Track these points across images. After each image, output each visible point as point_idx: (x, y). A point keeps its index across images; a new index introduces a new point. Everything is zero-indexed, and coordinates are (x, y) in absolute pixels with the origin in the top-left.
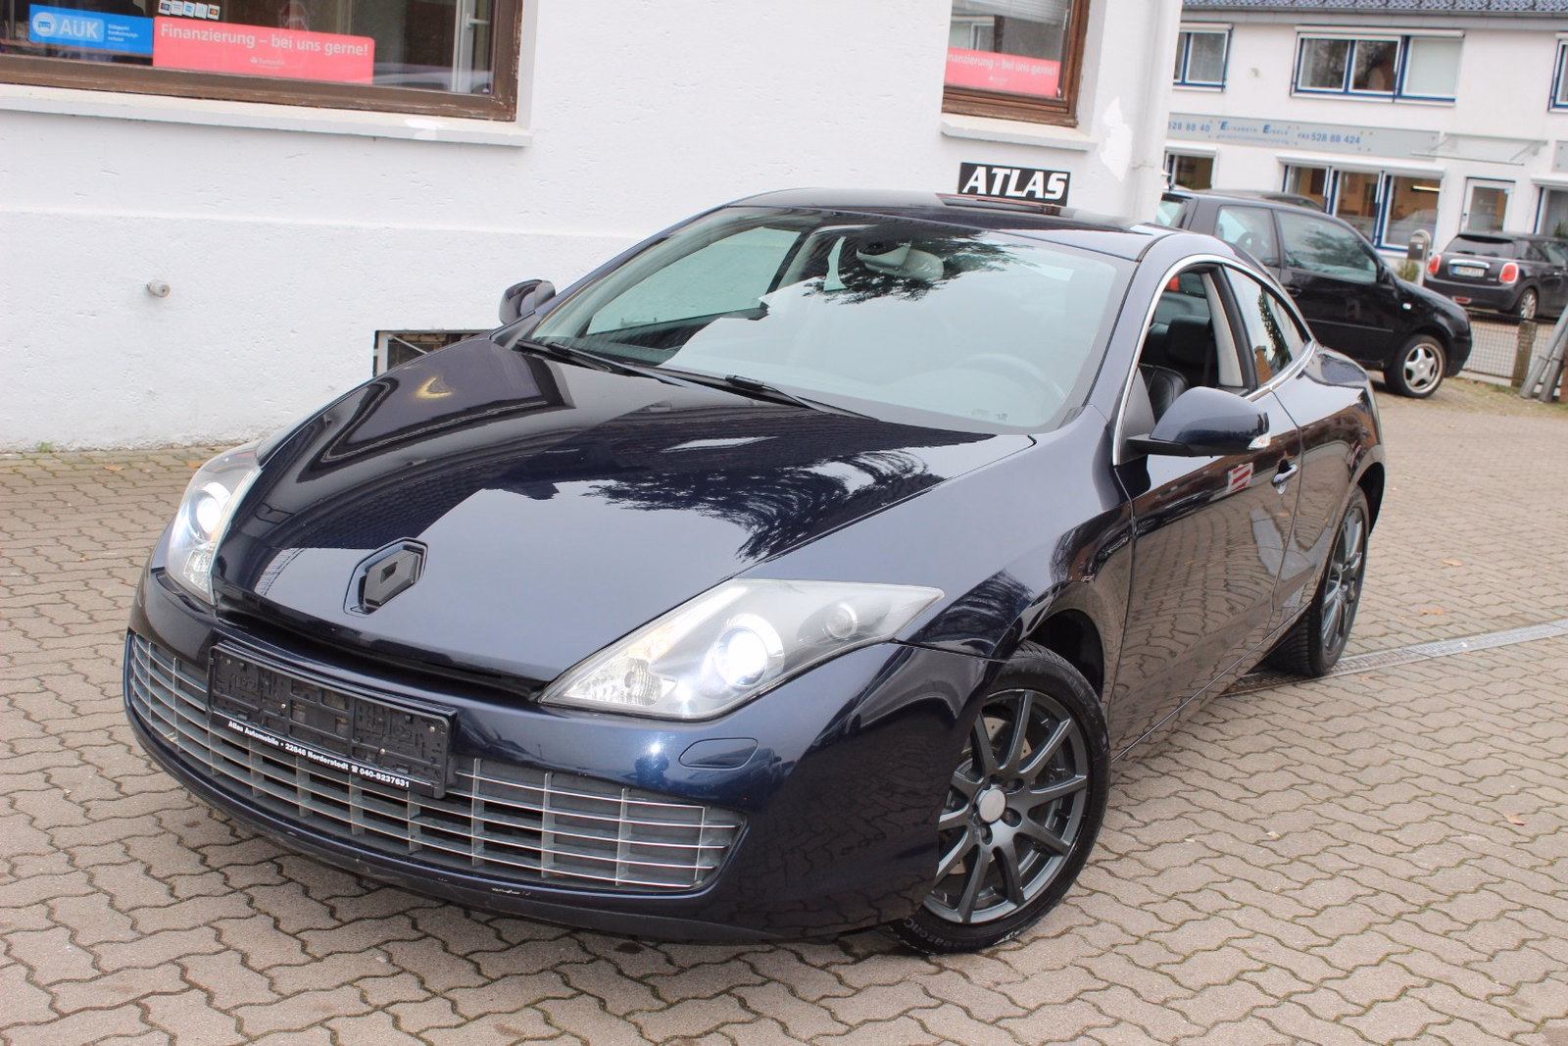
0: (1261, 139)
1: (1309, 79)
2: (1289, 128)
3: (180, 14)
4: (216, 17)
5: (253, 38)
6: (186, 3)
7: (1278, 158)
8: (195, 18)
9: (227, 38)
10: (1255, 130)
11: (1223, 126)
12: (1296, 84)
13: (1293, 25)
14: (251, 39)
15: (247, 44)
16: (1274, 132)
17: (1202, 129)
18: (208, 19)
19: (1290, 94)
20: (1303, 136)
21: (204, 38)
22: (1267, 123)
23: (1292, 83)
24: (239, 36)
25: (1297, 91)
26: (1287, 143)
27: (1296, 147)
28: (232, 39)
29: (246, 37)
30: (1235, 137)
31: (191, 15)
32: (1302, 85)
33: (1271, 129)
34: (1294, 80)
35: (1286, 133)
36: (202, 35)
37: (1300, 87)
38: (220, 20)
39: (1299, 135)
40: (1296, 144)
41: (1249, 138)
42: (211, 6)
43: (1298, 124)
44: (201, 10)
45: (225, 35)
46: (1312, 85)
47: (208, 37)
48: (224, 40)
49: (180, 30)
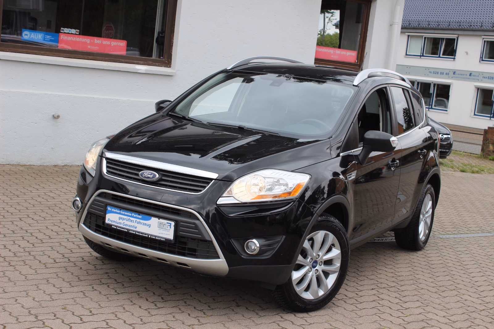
0: (468, 78)
1: (487, 56)
2: (479, 74)
3: (67, 32)
4: (78, 33)
5: (89, 40)
6: (69, 29)
7: (475, 85)
8: (72, 34)
9: (81, 40)
10: (466, 75)
11: (454, 73)
12: (482, 58)
13: (481, 36)
14: (88, 41)
15: (87, 42)
16: (473, 76)
17: (446, 74)
18: (75, 34)
19: (480, 61)
20: (485, 78)
21: (74, 40)
22: (471, 72)
23: (481, 57)
24: (85, 39)
25: (482, 60)
26: (478, 80)
27: (482, 81)
28: (83, 40)
29: (87, 40)
30: (459, 78)
31: (70, 33)
32: (484, 58)
33: (472, 74)
34: (481, 56)
35: (478, 76)
36: (73, 39)
37: (483, 59)
38: (79, 34)
39: (483, 77)
40: (482, 80)
41: (464, 78)
42: (77, 30)
43: (483, 73)
44: (73, 31)
45: (80, 39)
46: (488, 58)
47: (75, 39)
48: (80, 40)
49: (67, 37)
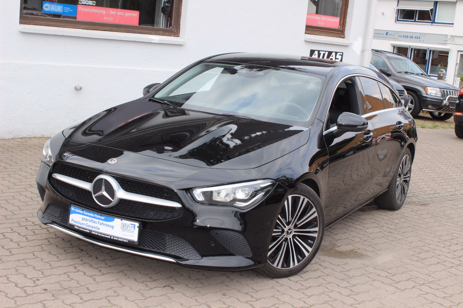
3: (85, 4)
4: (95, 5)
6: (87, 1)
8: (89, 5)
29: (103, 11)
36: (90, 10)
39: (399, 36)
40: (397, 39)
43: (398, 32)
44: (91, 3)
45: (97, 10)
48: (97, 12)
49: (84, 9)
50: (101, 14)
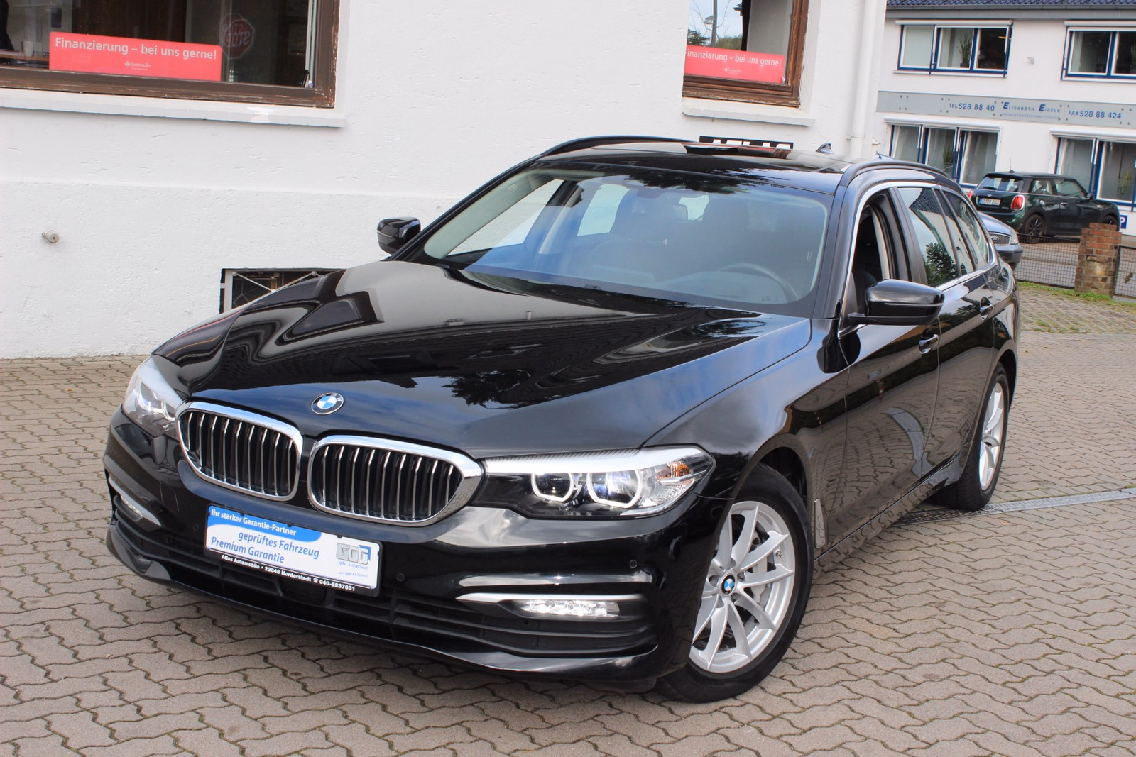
0: (1038, 116)
1: (1078, 64)
2: (1061, 106)
5: (127, 47)
7: (1051, 131)
9: (106, 47)
10: (1033, 109)
11: (1006, 105)
12: (1067, 69)
13: (1062, 20)
14: (124, 49)
15: (122, 52)
16: (1049, 110)
17: (988, 109)
19: (1062, 78)
20: (1073, 113)
21: (88, 48)
22: (1043, 103)
23: (1063, 69)
24: (118, 46)
25: (1068, 75)
26: (1059, 119)
27: (1067, 122)
28: (110, 48)
29: (121, 47)
30: (1015, 115)
32: (1072, 70)
33: (1046, 108)
34: (1065, 67)
35: (1058, 111)
36: (87, 45)
37: (1069, 72)
39: (1070, 113)
40: (1067, 119)
41: (1027, 116)
43: (1069, 104)
45: (104, 45)
46: (1081, 70)
47: (92, 47)
48: (104, 49)
50: (118, 54)
